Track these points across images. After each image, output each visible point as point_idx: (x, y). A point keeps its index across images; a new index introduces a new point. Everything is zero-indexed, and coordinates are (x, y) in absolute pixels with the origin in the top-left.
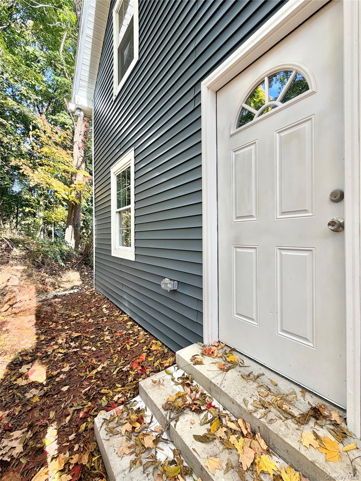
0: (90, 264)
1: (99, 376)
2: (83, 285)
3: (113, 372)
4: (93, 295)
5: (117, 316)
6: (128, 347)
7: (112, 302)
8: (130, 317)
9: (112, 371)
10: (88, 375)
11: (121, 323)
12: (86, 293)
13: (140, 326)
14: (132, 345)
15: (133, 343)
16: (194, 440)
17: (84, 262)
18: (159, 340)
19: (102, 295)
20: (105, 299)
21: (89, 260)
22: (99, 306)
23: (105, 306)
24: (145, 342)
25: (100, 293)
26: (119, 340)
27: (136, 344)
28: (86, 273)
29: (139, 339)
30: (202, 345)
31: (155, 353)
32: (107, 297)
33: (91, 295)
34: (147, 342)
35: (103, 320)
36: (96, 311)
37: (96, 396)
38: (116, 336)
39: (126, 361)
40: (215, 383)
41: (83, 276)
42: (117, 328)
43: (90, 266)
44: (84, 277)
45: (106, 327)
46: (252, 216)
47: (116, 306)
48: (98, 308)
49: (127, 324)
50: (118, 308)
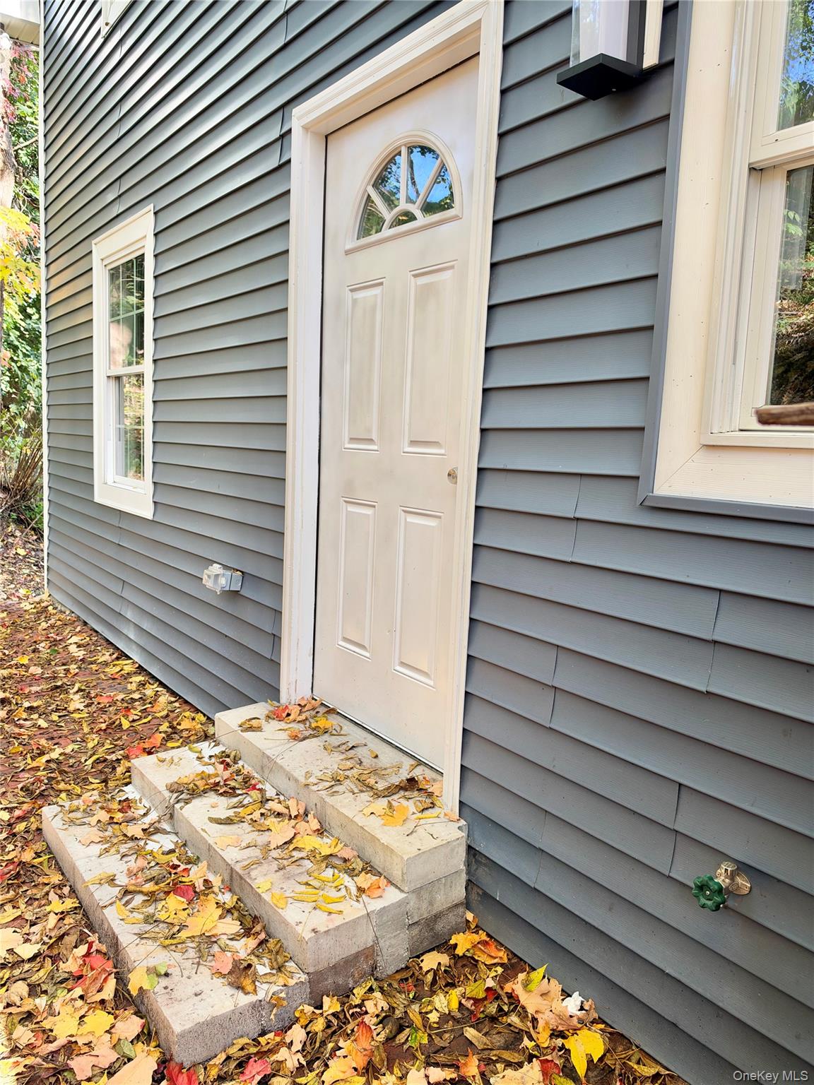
0: (33, 524)
1: (53, 766)
2: (13, 586)
3: (86, 760)
4: (42, 612)
5: (106, 664)
6: (126, 725)
7: (96, 632)
8: (140, 667)
9: (83, 760)
10: (29, 764)
11: (114, 679)
12: (22, 605)
13: (162, 684)
14: (134, 721)
15: (138, 718)
16: (208, 822)
17: (14, 515)
18: (202, 712)
19: (68, 612)
20: (76, 623)
21: (29, 508)
22: (58, 638)
23: (75, 639)
24: (167, 716)
25: (63, 609)
26: (106, 711)
27: (145, 718)
28: (22, 552)
29: (154, 710)
30: (277, 704)
31: (185, 734)
32: (84, 617)
33: (38, 613)
34: (172, 715)
35: (67, 671)
36: (49, 651)
37: (46, 793)
38: (99, 703)
39: (116, 746)
40: (269, 754)
41: (10, 560)
42: (104, 689)
43: (33, 529)
44: (15, 564)
45: (74, 685)
46: (371, 441)
47: (107, 640)
48: (55, 643)
49: (130, 680)
50: (111, 643)
